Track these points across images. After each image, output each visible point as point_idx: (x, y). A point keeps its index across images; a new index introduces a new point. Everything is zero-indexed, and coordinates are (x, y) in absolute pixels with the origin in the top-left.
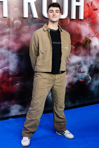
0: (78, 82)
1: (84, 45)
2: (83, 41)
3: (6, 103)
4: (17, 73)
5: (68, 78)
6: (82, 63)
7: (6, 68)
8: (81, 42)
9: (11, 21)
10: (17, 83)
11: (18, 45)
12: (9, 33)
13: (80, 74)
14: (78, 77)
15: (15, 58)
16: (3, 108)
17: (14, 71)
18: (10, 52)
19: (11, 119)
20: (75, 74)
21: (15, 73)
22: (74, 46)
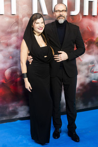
0: (91, 83)
1: (97, 43)
3: (13, 104)
5: (80, 78)
6: (96, 62)
7: (14, 67)
8: (94, 39)
9: (19, 18)
12: (17, 31)
13: (93, 75)
14: (91, 78)
16: (11, 109)
19: (19, 121)
20: (87, 74)
22: (86, 44)
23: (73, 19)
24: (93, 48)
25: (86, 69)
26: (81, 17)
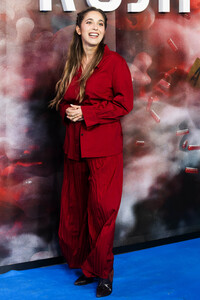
0: (183, 174)
1: (193, 78)
2: (191, 68)
4: (26, 152)
5: (157, 164)
6: (191, 124)
8: (186, 70)
10: (27, 178)
11: (28, 80)
12: (4, 51)
13: (186, 154)
14: (182, 162)
15: (20, 115)
17: (18, 147)
19: (13, 273)
20: (173, 152)
21: (21, 152)
23: (135, 22)
24: (183, 90)
25: (169, 141)
26: (153, 17)
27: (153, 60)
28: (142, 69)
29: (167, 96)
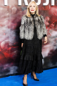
3: (7, 65)
4: (14, 44)
5: (50, 47)
7: (7, 41)
9: (10, 8)
10: (15, 51)
11: (15, 24)
12: (9, 16)
15: (13, 34)
16: (5, 68)
17: (12, 42)
18: (9, 30)
19: (10, 77)
20: (55, 43)
21: (13, 44)
22: (54, 24)
23: (45, 8)
25: (54, 41)
26: (50, 7)
27: (50, 18)
28: (47, 21)
29: (53, 28)
